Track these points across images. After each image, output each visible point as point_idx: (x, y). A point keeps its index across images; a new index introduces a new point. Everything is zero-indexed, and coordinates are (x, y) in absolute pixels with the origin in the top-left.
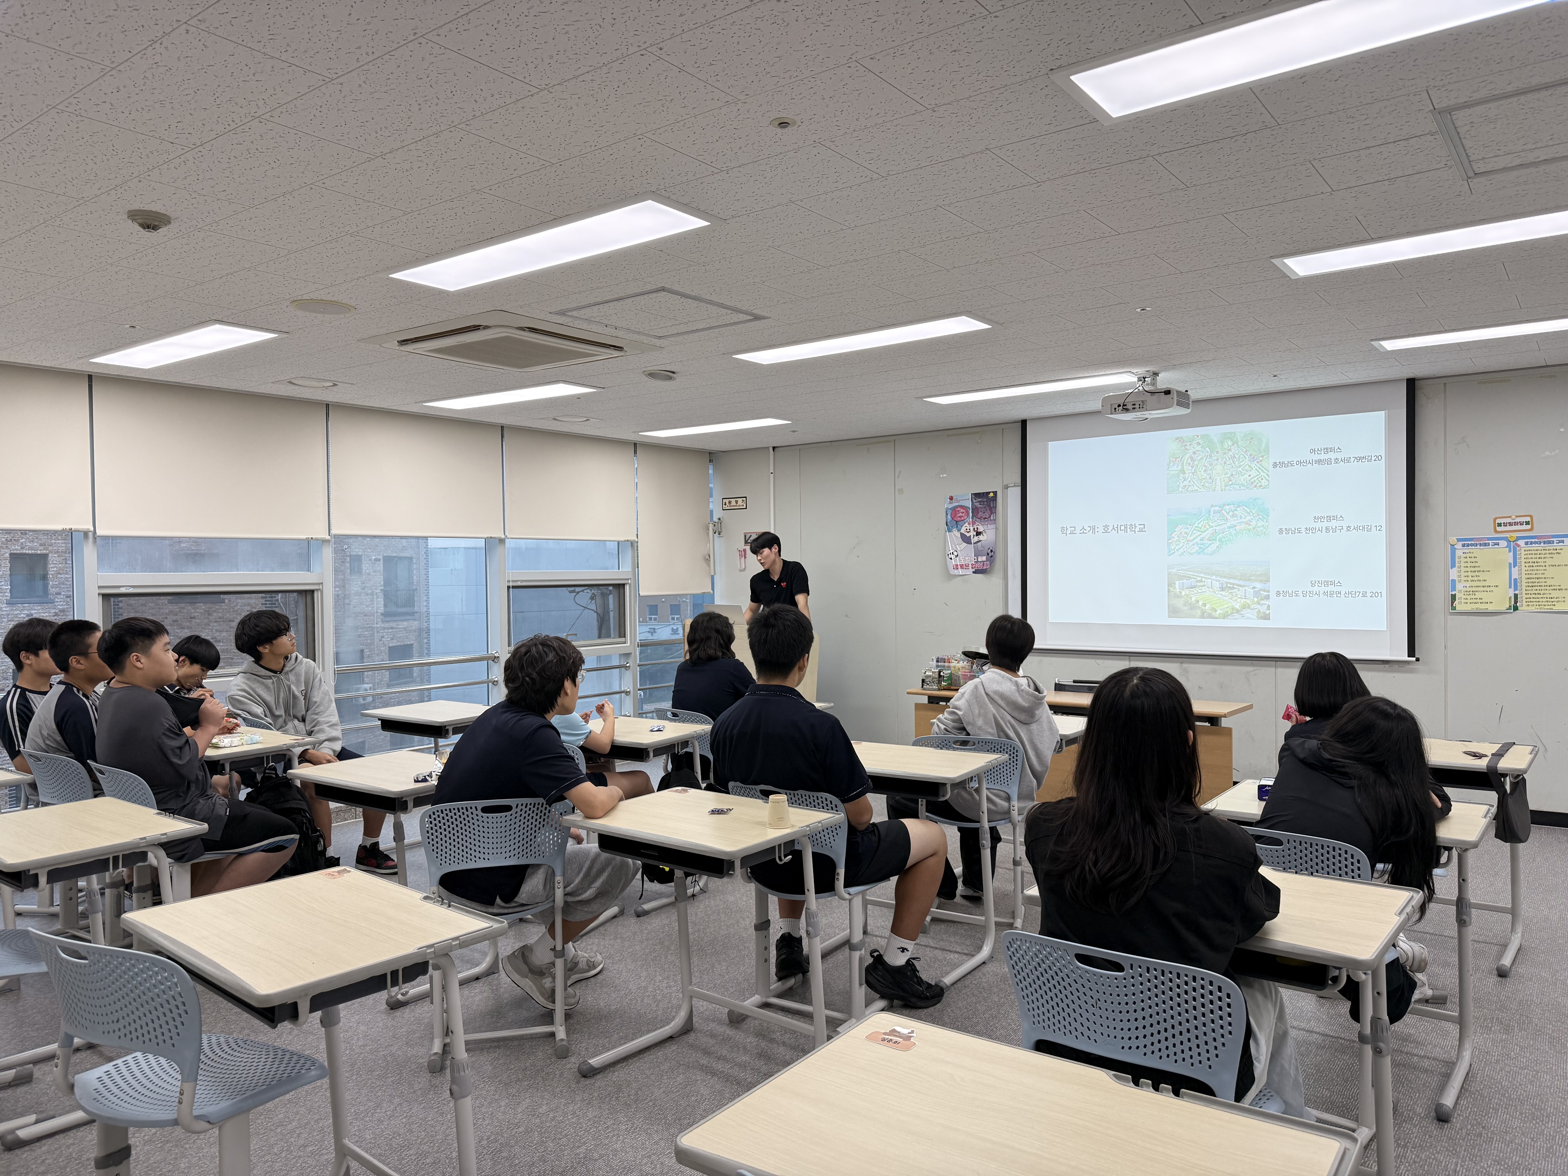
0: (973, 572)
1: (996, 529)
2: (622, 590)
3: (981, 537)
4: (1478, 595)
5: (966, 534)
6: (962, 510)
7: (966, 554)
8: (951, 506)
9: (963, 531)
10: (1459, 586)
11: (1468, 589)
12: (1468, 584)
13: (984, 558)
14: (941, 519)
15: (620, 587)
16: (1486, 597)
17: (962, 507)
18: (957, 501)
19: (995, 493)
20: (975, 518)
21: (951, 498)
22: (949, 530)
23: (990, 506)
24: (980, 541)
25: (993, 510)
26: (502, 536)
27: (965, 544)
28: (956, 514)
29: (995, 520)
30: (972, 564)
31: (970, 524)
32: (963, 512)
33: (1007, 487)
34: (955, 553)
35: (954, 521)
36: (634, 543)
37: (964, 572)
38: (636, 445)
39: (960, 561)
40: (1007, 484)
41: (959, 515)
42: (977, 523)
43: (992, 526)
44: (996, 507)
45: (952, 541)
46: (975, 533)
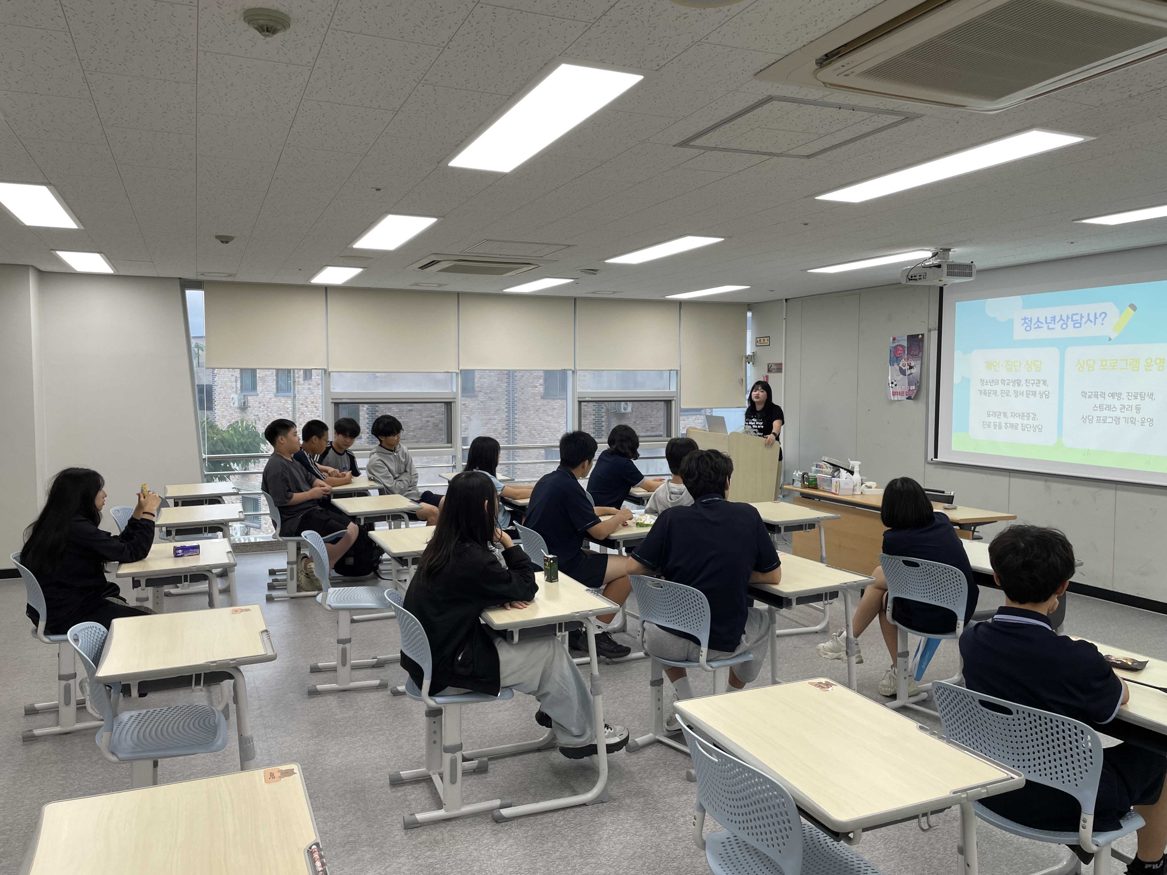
0: (907, 399)
2: (669, 404)
3: (913, 371)
6: (901, 349)
7: (903, 384)
9: (901, 365)
15: (668, 403)
17: (901, 346)
18: (899, 341)
19: (923, 335)
20: (909, 355)
21: (894, 339)
23: (919, 345)
24: (912, 373)
25: (921, 348)
26: (573, 369)
27: (902, 376)
28: (897, 352)
29: (922, 357)
30: (906, 392)
31: (905, 360)
32: (901, 350)
33: (930, 331)
34: (895, 383)
35: (895, 357)
36: (677, 371)
37: (900, 398)
38: (681, 303)
39: (898, 389)
40: (930, 328)
41: (899, 352)
42: (910, 359)
43: (919, 362)
44: (922, 347)
45: (892, 373)
46: (908, 367)
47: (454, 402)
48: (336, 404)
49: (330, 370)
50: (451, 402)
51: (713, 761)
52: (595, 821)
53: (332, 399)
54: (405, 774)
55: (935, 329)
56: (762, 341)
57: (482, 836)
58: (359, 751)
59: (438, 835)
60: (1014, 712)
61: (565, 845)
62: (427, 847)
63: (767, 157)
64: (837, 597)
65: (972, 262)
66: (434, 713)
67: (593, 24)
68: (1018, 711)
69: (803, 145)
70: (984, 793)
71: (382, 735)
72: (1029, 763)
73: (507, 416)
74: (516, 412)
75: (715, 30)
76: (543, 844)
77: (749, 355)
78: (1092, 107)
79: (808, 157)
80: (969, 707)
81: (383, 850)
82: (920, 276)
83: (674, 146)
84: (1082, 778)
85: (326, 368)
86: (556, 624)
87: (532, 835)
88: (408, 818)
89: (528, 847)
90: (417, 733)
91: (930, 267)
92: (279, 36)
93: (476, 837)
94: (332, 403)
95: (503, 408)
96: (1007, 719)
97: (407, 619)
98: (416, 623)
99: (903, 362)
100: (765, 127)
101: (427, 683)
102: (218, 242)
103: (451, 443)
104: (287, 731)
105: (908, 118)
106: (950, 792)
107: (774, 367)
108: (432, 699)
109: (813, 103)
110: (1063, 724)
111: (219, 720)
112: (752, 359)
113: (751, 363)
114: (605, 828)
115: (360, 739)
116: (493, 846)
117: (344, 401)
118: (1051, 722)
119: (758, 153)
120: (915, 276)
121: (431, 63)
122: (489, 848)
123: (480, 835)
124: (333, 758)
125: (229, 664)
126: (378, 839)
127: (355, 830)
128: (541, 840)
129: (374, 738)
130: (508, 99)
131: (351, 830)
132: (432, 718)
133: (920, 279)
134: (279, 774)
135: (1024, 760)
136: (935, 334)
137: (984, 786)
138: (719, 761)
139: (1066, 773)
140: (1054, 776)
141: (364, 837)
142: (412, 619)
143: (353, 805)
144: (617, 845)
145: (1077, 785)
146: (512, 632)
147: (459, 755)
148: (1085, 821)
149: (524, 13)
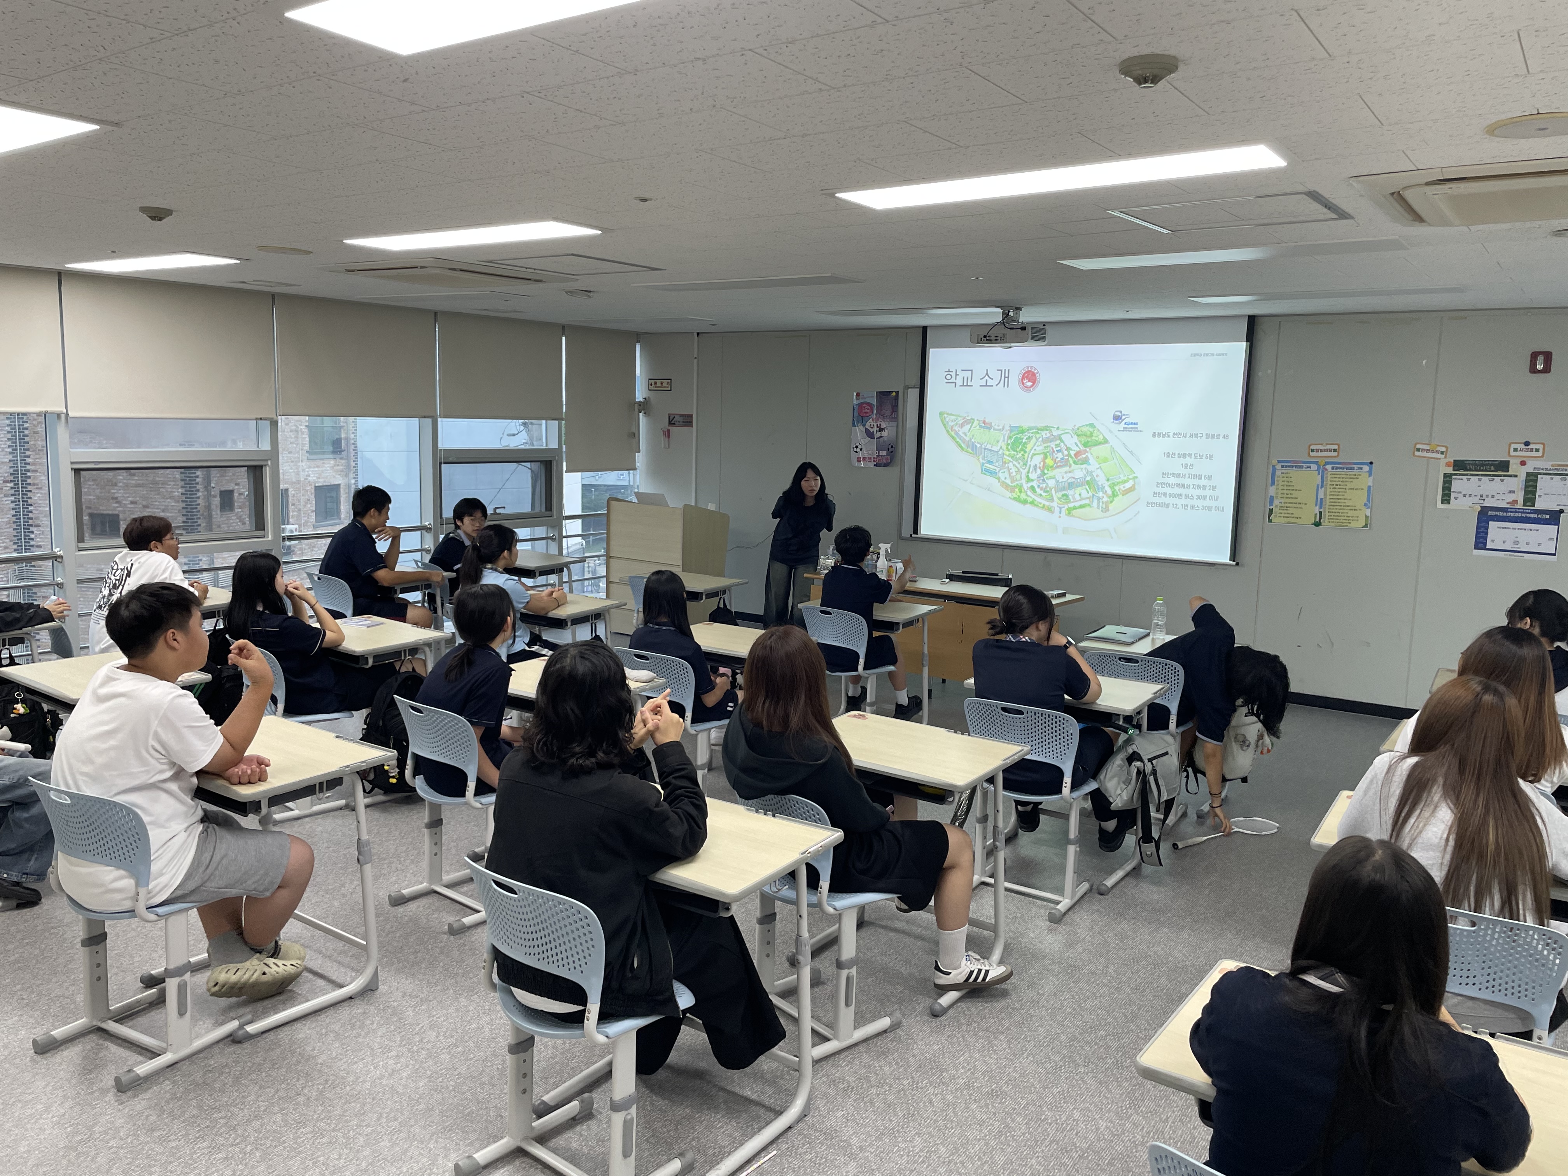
0: (875, 465)
1: (897, 426)
2: (549, 466)
3: (884, 434)
4: (1291, 511)
5: (870, 429)
7: (869, 448)
8: (859, 402)
9: (867, 426)
10: (1276, 502)
11: (1283, 505)
12: (1283, 500)
13: (885, 453)
14: (849, 414)
15: (547, 463)
16: (1296, 512)
18: (864, 398)
19: (897, 393)
20: (878, 415)
21: (858, 395)
22: (855, 425)
23: (893, 404)
24: (882, 437)
25: (895, 408)
27: (869, 439)
29: (896, 419)
30: (875, 458)
31: (873, 420)
33: (907, 388)
34: (860, 447)
35: (860, 417)
37: (866, 464)
38: (564, 328)
39: (863, 454)
40: (907, 384)
42: (881, 420)
43: (892, 424)
44: (897, 406)
45: (857, 436)
46: (878, 429)
55: (915, 387)
56: (659, 384)
77: (640, 402)
82: (996, 337)
94: (72, 468)
99: (871, 422)
107: (677, 418)
112: (645, 406)
113: (644, 412)
133: (996, 340)
136: (914, 394)
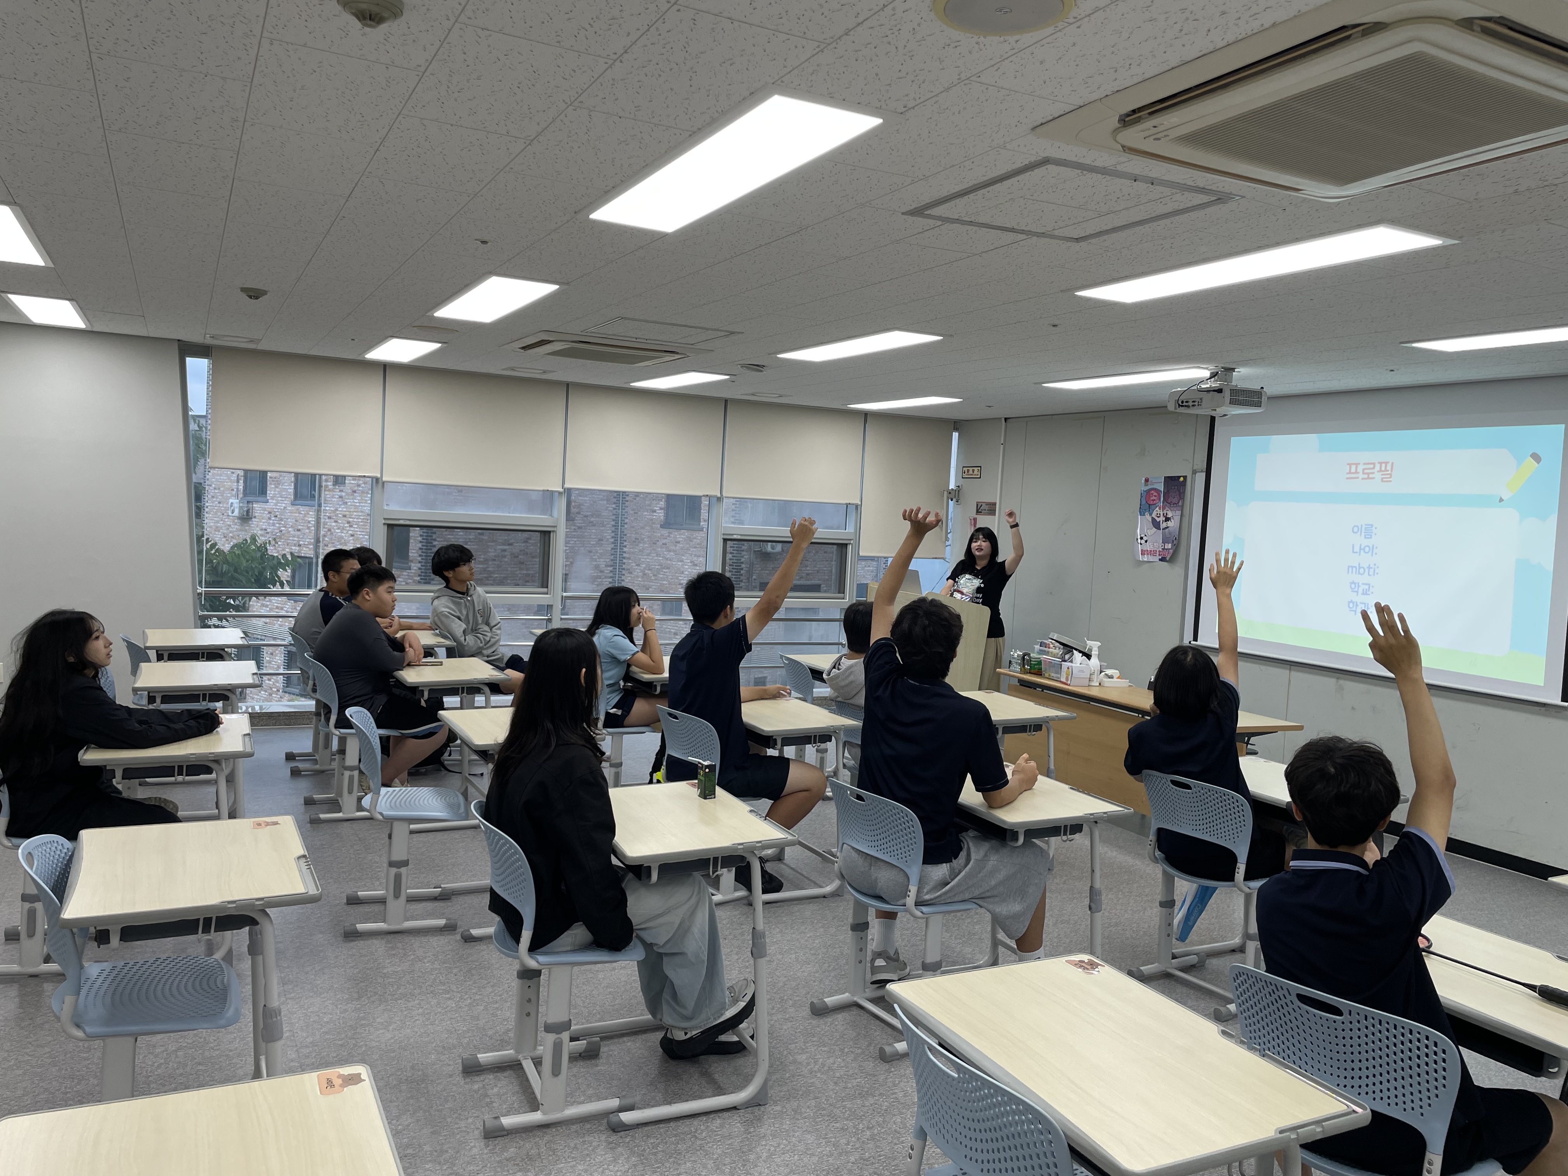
0: (1160, 560)
1: (1182, 516)
2: (844, 550)
3: (1169, 524)
5: (1156, 518)
6: (1155, 494)
7: (1155, 541)
8: (1147, 488)
9: (1154, 515)
13: (1170, 546)
14: (1135, 502)
15: (842, 547)
17: (1155, 490)
18: (1153, 484)
19: (1185, 477)
21: (1147, 480)
22: (1142, 514)
23: (1179, 491)
24: (1168, 527)
25: (1181, 495)
26: (719, 495)
27: (1155, 529)
28: (1150, 497)
29: (1182, 506)
30: (1160, 551)
31: (1160, 509)
32: (1155, 496)
33: (1194, 472)
34: (1145, 538)
35: (1147, 505)
36: (857, 506)
37: (1151, 558)
38: (866, 415)
39: (1148, 547)
40: (1195, 468)
41: (1152, 498)
42: (1167, 508)
43: (1179, 513)
44: (1184, 492)
45: (1142, 526)
46: (1164, 519)
47: (553, 531)
48: (390, 527)
49: (384, 479)
50: (550, 532)
51: (949, 1076)
52: (750, 1133)
53: (384, 519)
54: (484, 1057)
55: (1202, 471)
56: (971, 472)
57: (593, 1150)
58: (417, 1022)
59: (532, 1149)
60: (1346, 1013)
61: (709, 1166)
62: (518, 1165)
63: (1023, 237)
64: (1081, 831)
65: (1262, 388)
66: (529, 975)
67: (829, 44)
68: (1350, 1012)
69: (1074, 224)
70: (1318, 1133)
71: (449, 999)
72: (1360, 1082)
73: (612, 549)
74: (625, 543)
75: (992, 66)
76: (679, 1164)
77: (952, 489)
78: (1463, 202)
79: (1077, 240)
80: (1283, 1002)
81: (455, 1168)
82: (1193, 402)
83: (903, 214)
84: (1430, 1105)
85: (379, 475)
86: (710, 859)
87: (663, 1151)
88: (490, 1123)
89: (658, 1168)
90: (499, 998)
91: (1208, 391)
92: (384, 27)
93: (586, 1152)
94: (384, 524)
95: (608, 537)
96: (1335, 1022)
97: (504, 845)
98: (516, 852)
99: (1157, 511)
100: (1031, 197)
101: (526, 935)
102: (244, 296)
103: (547, 587)
104: (315, 989)
105: (1222, 198)
106: (1276, 1131)
107: (984, 507)
108: (531, 957)
109: (1103, 171)
110: (1411, 1033)
111: (228, 980)
112: (956, 495)
113: (954, 500)
114: (764, 1143)
115: (419, 1004)
116: (609, 1165)
117: (402, 522)
118: (1395, 1029)
119: (1012, 230)
120: (1187, 402)
121: (593, 80)
122: (604, 1169)
123: (590, 1149)
124: (381, 1031)
125: (254, 905)
126: (447, 1151)
127: (414, 1138)
128: (676, 1158)
129: (439, 1003)
130: (690, 135)
131: (408, 1138)
132: (526, 980)
133: (1193, 406)
134: (340, 1081)
135: (1353, 1078)
136: (1201, 478)
137: (1318, 1122)
138: (959, 1076)
139: (1409, 1097)
140: (1393, 1100)
141: (427, 1148)
142: (511, 845)
143: (411, 1101)
144: (781, 1168)
145: (1422, 1115)
146: (649, 867)
147: (565, 1036)
148: (1430, 1164)
149: (734, 22)
